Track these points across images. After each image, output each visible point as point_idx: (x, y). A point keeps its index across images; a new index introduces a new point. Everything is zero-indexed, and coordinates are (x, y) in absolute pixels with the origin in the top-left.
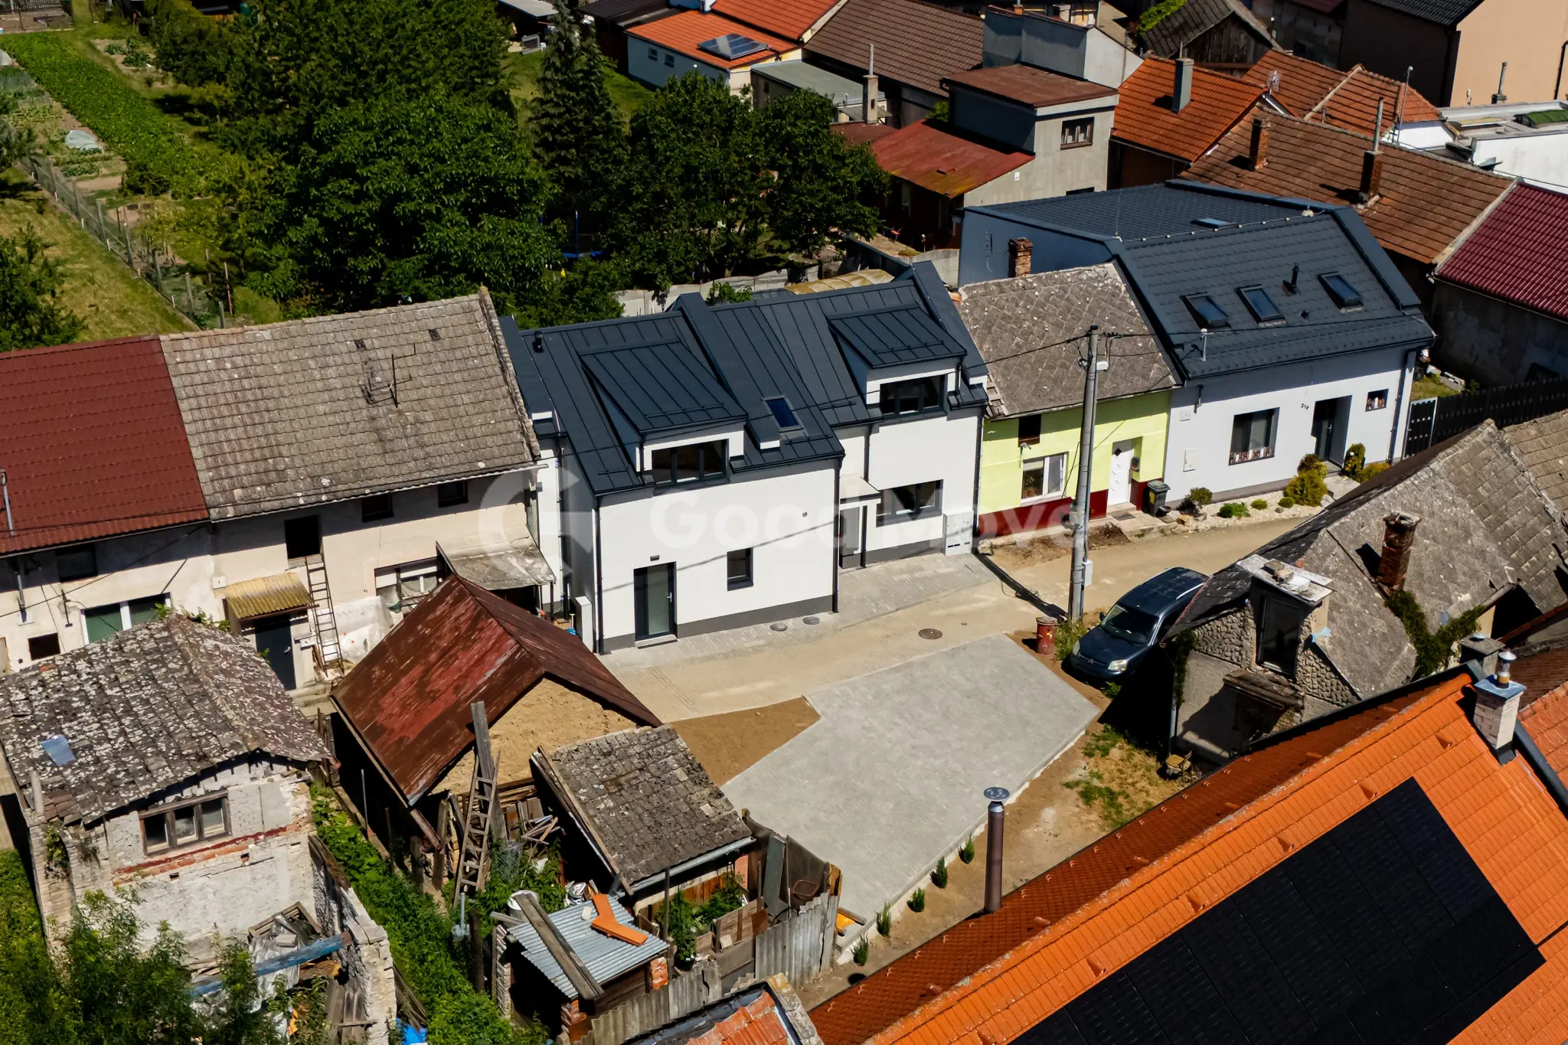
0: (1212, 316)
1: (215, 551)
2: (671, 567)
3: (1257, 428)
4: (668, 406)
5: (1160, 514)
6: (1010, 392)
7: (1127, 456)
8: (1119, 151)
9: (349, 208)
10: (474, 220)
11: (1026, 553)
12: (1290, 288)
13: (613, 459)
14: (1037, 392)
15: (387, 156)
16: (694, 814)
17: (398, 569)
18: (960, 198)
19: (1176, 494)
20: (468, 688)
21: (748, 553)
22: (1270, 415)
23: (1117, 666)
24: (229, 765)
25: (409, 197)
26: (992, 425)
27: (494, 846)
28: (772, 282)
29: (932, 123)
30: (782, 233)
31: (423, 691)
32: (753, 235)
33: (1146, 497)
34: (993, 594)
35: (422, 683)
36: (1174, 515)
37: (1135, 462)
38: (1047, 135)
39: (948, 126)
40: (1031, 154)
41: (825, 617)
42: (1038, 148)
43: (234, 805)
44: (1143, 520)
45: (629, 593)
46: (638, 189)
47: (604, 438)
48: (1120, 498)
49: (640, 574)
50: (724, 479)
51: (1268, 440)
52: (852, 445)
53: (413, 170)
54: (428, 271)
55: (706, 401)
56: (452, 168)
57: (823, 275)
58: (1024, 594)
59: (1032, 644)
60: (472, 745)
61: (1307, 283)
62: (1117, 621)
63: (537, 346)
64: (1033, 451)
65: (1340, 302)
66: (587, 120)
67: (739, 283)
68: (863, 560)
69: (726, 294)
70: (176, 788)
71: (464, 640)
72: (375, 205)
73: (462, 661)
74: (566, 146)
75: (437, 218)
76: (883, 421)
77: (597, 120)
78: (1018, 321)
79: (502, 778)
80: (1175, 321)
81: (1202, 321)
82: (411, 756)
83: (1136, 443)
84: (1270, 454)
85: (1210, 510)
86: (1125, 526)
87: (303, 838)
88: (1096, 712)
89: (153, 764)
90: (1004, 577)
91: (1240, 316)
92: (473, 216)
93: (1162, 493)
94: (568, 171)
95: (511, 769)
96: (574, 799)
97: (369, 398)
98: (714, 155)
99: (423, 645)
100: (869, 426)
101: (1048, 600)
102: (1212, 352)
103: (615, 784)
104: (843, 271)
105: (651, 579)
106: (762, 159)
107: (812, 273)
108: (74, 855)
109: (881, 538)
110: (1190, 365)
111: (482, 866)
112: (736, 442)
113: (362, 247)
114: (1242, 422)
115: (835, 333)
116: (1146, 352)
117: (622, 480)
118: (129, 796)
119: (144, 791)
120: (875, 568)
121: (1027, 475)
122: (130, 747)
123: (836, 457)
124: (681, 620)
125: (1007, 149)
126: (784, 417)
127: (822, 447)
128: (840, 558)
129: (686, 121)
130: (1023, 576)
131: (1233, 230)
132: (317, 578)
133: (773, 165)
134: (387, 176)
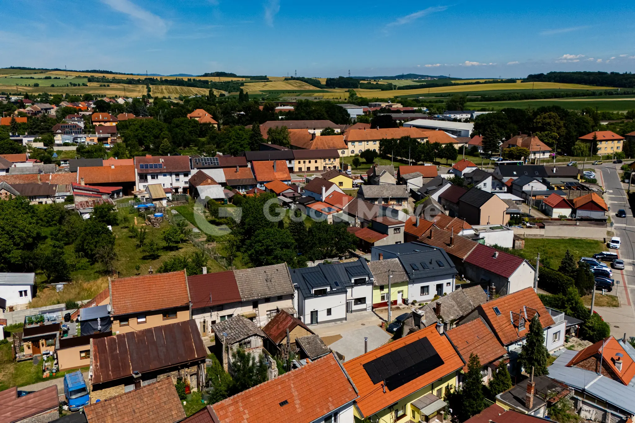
0: (416, 268)
1: (241, 307)
2: (317, 311)
3: (426, 289)
4: (317, 282)
5: (407, 305)
6: (378, 281)
7: (401, 294)
8: (406, 234)
9: (260, 248)
10: (282, 250)
11: (382, 311)
12: (431, 263)
13: (307, 292)
14: (383, 281)
15: (267, 238)
16: (321, 348)
17: (270, 311)
18: (373, 243)
19: (410, 301)
20: (285, 327)
21: (330, 309)
22: (428, 287)
23: (395, 329)
24: (251, 336)
25: (271, 246)
26: (375, 287)
27: (290, 353)
28: (336, 260)
29: (368, 228)
30: (338, 250)
31: (278, 328)
32: (332, 251)
33: (405, 301)
34: (375, 318)
35: (278, 327)
36: (410, 305)
37: (402, 295)
38: (391, 231)
39: (371, 228)
40: (388, 235)
41: (344, 321)
42: (389, 233)
43: (252, 342)
44: (404, 306)
45: (310, 316)
46: (310, 242)
47: (306, 287)
48: (400, 301)
49: (312, 312)
50: (326, 295)
51: (428, 291)
52: (349, 290)
53: (272, 241)
54: (274, 259)
55: (323, 282)
56: (279, 241)
57: (346, 258)
58: (381, 318)
59: (381, 326)
60: (286, 336)
61: (434, 262)
62: (396, 322)
63: (294, 272)
64: (382, 292)
65: (440, 266)
66: (300, 227)
67: (329, 260)
68: (352, 312)
69: (327, 262)
70: (244, 339)
71: (284, 320)
72: (265, 247)
73: (284, 323)
74: (295, 232)
75: (276, 249)
76: (355, 286)
77: (302, 227)
78: (380, 268)
79: (291, 342)
80: (409, 269)
81: (414, 269)
82: (277, 338)
83: (402, 291)
84: (428, 294)
85: (417, 304)
86: (401, 307)
87: (261, 349)
88: (391, 337)
89: (241, 336)
90: (377, 315)
91: (421, 268)
92: (282, 248)
93: (407, 301)
94: (296, 237)
95: (292, 341)
96: (303, 345)
97: (266, 281)
98: (325, 235)
99: (278, 321)
100: (352, 287)
101: (385, 319)
102: (415, 275)
103: (309, 343)
104: (350, 258)
105: (314, 313)
106: (334, 236)
107: (344, 258)
108: (229, 349)
109: (355, 307)
110: (411, 277)
111: (288, 356)
112: (328, 289)
113: (262, 254)
114: (422, 288)
115: (346, 270)
116: (403, 274)
117: (309, 295)
118: (238, 340)
119: (240, 339)
120: (354, 313)
121: (382, 297)
122: (236, 334)
123: (346, 292)
124: (319, 321)
125: (383, 233)
126: (337, 285)
127: (343, 290)
128: (347, 311)
129: (319, 229)
130: (381, 315)
131: (420, 252)
132: (257, 312)
133: (336, 237)
134: (267, 242)
